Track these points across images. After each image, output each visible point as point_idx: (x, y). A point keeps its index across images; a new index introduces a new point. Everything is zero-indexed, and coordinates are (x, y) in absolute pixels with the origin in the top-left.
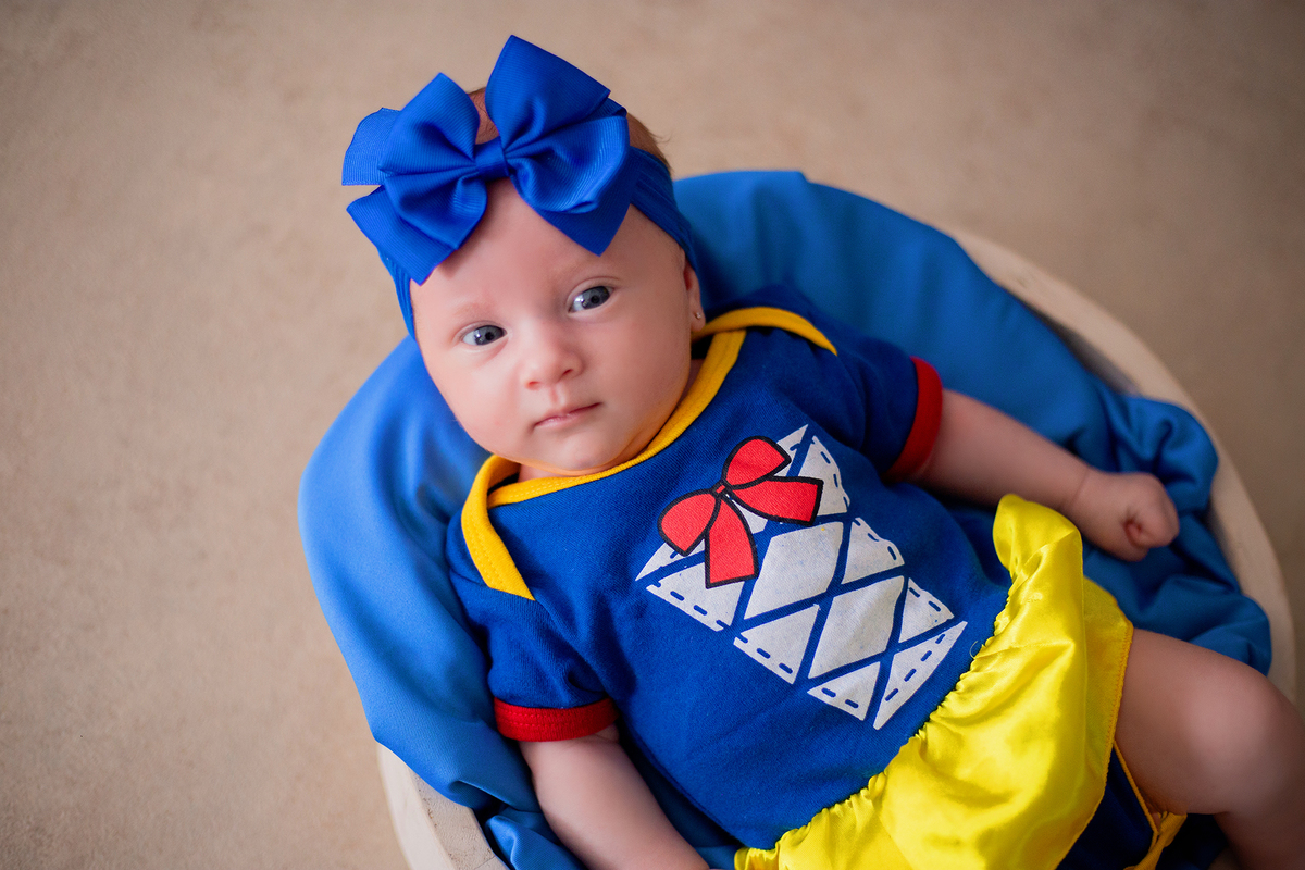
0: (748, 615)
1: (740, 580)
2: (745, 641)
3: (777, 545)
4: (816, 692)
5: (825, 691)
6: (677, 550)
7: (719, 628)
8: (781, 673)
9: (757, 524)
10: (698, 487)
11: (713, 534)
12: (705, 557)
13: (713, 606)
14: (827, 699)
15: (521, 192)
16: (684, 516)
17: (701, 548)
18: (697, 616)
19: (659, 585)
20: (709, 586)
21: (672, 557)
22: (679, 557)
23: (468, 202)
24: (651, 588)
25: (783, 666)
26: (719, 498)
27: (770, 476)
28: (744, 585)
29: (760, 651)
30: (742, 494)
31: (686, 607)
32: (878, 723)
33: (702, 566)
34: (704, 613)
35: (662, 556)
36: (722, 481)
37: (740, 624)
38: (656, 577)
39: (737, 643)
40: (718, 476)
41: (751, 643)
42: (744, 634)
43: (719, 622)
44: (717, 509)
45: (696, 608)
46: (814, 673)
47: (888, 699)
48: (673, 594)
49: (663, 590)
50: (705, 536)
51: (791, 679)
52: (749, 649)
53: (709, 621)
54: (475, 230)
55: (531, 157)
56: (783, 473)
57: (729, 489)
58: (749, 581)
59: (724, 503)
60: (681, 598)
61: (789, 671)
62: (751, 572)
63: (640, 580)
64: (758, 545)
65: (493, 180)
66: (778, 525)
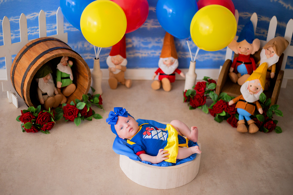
3: (152, 132)
12: (147, 135)
13: (150, 137)
14: (161, 140)
15: (120, 116)
16: (145, 133)
23: (116, 118)
26: (146, 131)
30: (148, 130)
31: (148, 138)
32: (165, 140)
35: (144, 136)
37: (152, 137)
38: (144, 137)
41: (154, 138)
49: (146, 138)
50: (147, 133)
53: (150, 138)
54: (118, 119)
55: (120, 113)
56: (150, 128)
61: (158, 139)
62: (151, 134)
64: (151, 132)
65: (117, 116)
66: (151, 131)
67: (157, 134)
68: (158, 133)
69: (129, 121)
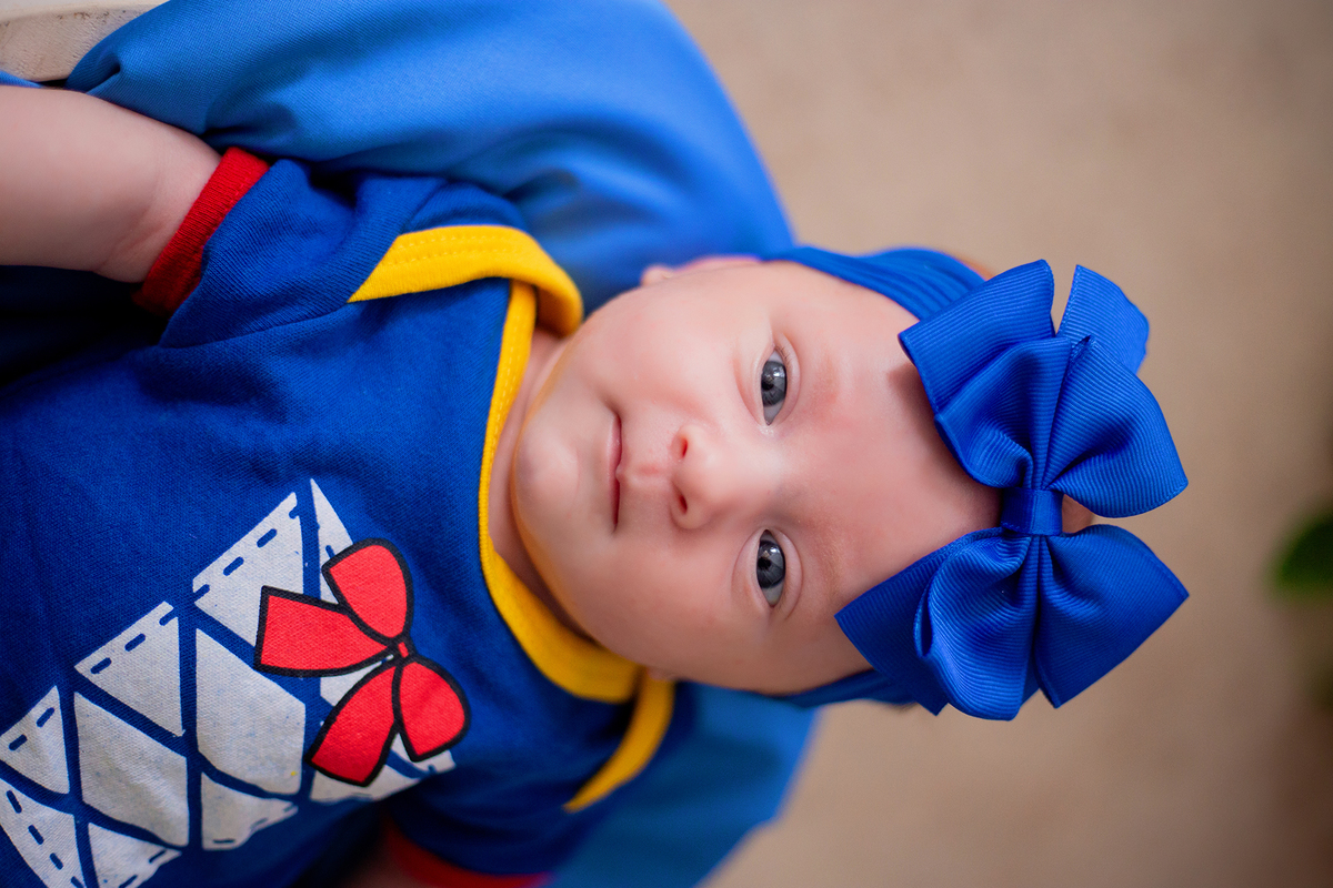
0: (203, 640)
1: (260, 637)
2: (164, 621)
3: (293, 709)
4: (53, 698)
5: (50, 711)
6: (335, 559)
7: (197, 584)
8: (96, 657)
9: (333, 689)
10: (418, 616)
11: (342, 620)
12: (311, 597)
14: (37, 711)
17: (327, 595)
18: (226, 559)
19: (292, 515)
20: (266, 591)
21: (329, 549)
22: (324, 558)
24: (291, 501)
25: (107, 662)
26: (391, 644)
27: (399, 726)
28: (248, 645)
29: (141, 638)
30: (386, 679)
31: (245, 546)
33: (298, 588)
34: (228, 571)
35: (334, 533)
36: (415, 655)
37: (193, 620)
38: (306, 514)
39: (165, 608)
40: (424, 652)
41: (157, 629)
42: (174, 622)
43: (205, 589)
44: (375, 636)
45: (239, 562)
46: (81, 702)
47: (10, 795)
48: (272, 533)
49: (282, 518)
50: (343, 607)
51: (84, 667)
52: (148, 624)
53: (211, 575)
56: (398, 747)
57: (400, 662)
58: (254, 656)
59: (380, 648)
60: (262, 542)
61: (96, 670)
62: (266, 659)
63: (309, 488)
64: (302, 682)
66: (322, 720)
67: (186, 744)
68: (199, 767)
69: (758, 599)
